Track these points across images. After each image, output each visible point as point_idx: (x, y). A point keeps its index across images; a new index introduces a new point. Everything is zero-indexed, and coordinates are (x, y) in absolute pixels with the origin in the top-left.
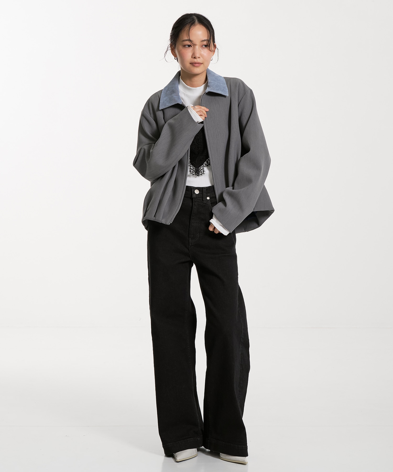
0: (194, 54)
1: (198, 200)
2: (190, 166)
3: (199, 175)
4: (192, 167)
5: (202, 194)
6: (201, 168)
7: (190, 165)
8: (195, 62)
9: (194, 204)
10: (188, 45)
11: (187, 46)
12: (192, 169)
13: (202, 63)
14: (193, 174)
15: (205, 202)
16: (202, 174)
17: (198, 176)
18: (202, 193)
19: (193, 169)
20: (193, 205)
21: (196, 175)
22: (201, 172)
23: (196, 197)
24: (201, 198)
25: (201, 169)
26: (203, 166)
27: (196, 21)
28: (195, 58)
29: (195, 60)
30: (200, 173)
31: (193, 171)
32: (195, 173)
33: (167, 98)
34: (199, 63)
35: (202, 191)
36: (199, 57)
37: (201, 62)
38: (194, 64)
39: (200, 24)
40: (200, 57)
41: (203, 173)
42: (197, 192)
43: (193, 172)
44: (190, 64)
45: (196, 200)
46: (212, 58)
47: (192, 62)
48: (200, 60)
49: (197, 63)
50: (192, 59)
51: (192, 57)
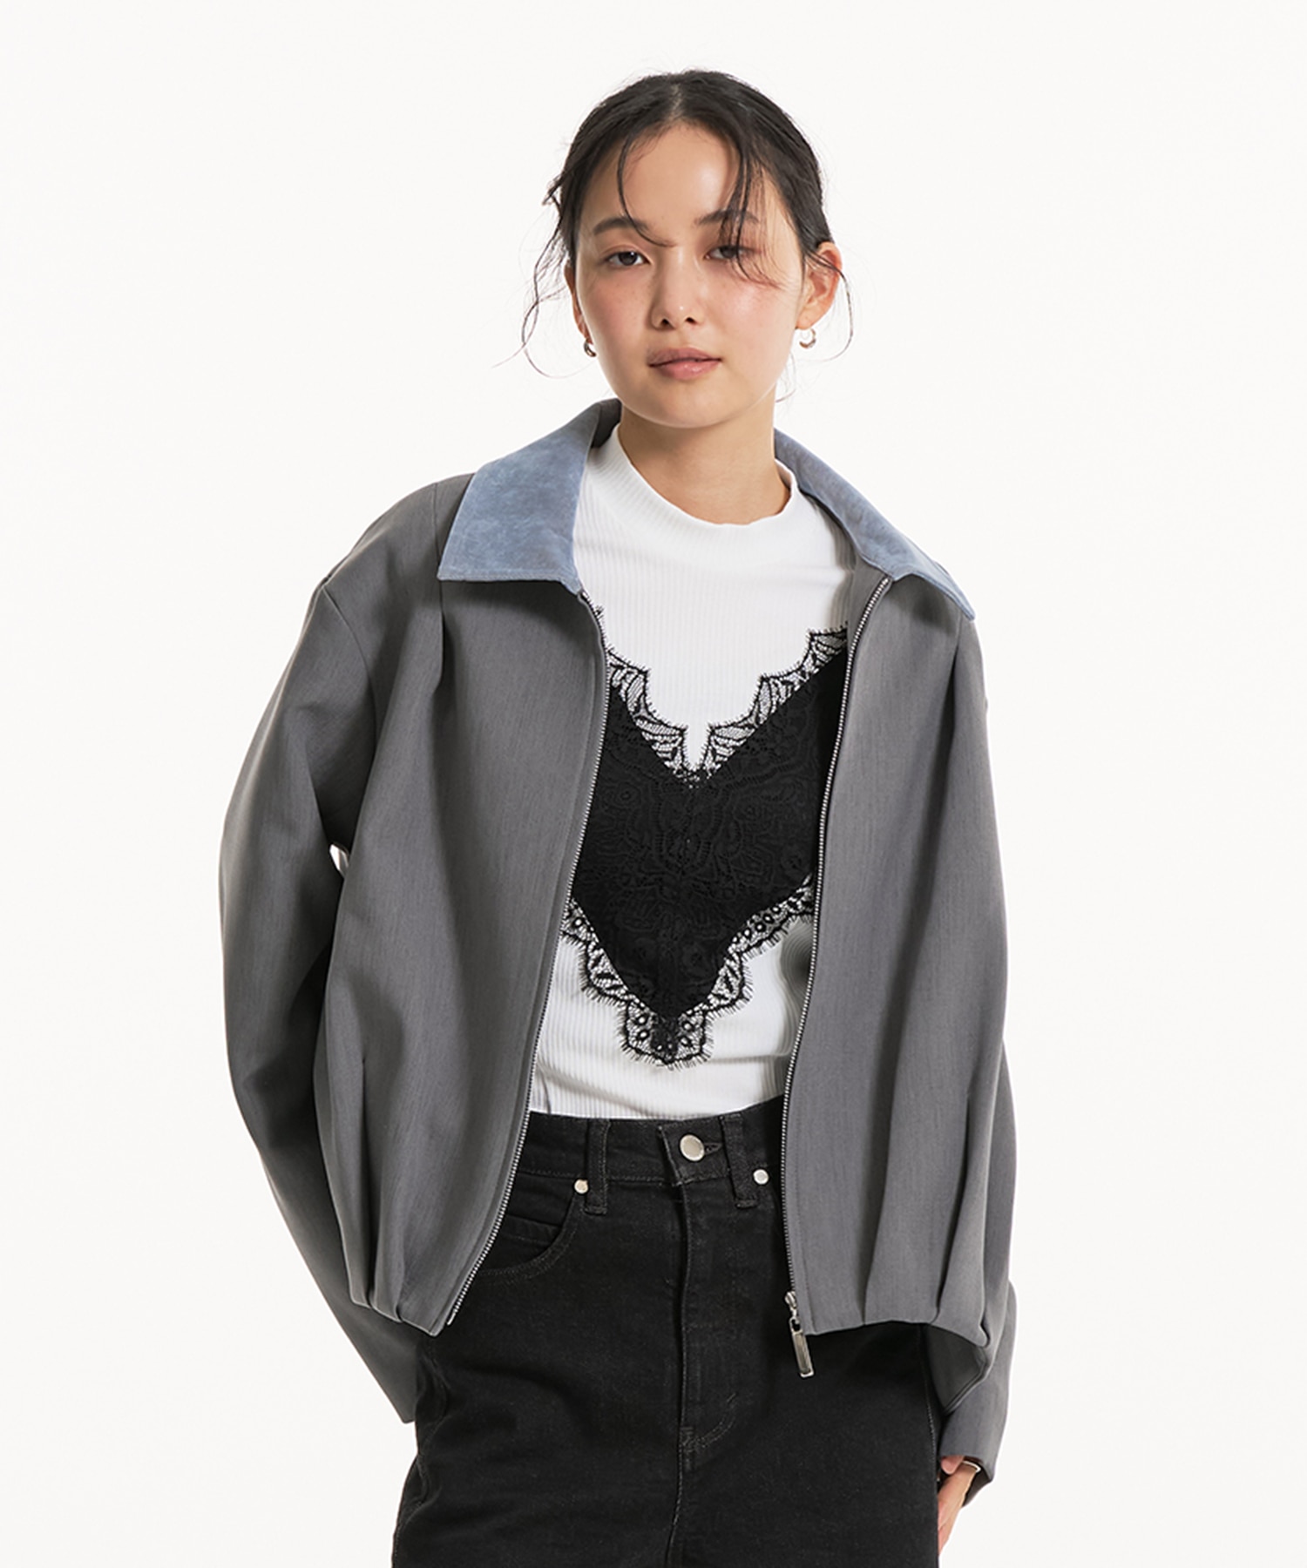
0: (656, 303)
1: (708, 1199)
2: (628, 1003)
3: (671, 1061)
4: (639, 1006)
5: (721, 1159)
6: (693, 1020)
7: (627, 993)
8: (670, 351)
9: (694, 1224)
12: (636, 1022)
13: (719, 360)
14: (638, 1051)
15: (752, 1203)
16: (689, 1057)
17: (666, 1063)
18: (724, 1148)
19: (642, 1020)
20: (690, 1232)
21: (657, 1057)
22: (689, 1041)
23: (698, 1182)
24: (725, 1186)
25: (687, 1026)
26: (705, 1007)
28: (666, 324)
29: (672, 340)
30: (682, 1051)
31: (643, 1035)
32: (653, 1045)
33: (496, 523)
34: (696, 359)
35: (723, 1141)
36: (690, 320)
37: (712, 351)
38: (670, 367)
40: (698, 315)
41: (701, 1052)
42: (692, 1149)
43: (638, 1038)
44: (652, 366)
45: (697, 1200)
46: (814, 333)
47: (655, 355)
48: (702, 339)
49: (685, 356)
50: (654, 335)
51: (649, 323)
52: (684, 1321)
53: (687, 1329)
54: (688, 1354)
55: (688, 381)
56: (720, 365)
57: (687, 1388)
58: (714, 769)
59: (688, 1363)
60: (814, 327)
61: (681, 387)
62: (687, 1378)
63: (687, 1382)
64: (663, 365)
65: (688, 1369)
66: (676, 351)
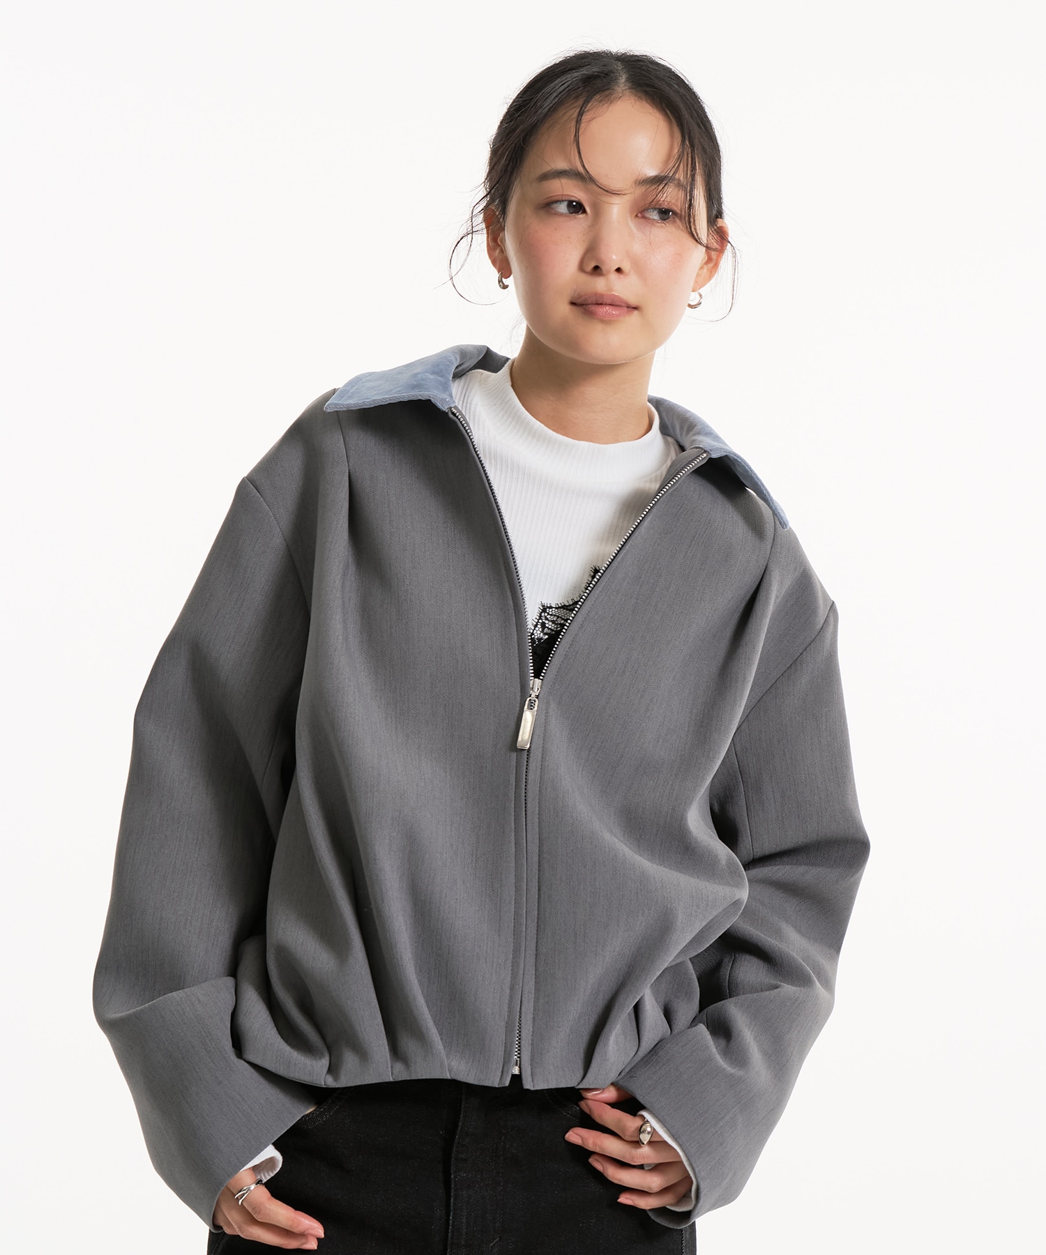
0: (592, 249)
8: (596, 294)
10: (570, 203)
11: (563, 208)
13: (635, 308)
27: (623, 79)
28: (597, 270)
29: (599, 285)
34: (616, 304)
36: (619, 270)
37: (632, 300)
38: (593, 308)
39: (640, 98)
40: (626, 266)
44: (573, 303)
46: (700, 295)
47: (580, 297)
48: (623, 288)
49: (609, 301)
50: (583, 278)
51: (581, 268)
52: (453, 1169)
53: (455, 1177)
54: (454, 1200)
55: (606, 321)
56: (636, 312)
57: (453, 1231)
58: (542, 639)
59: (454, 1209)
60: (701, 291)
61: (599, 327)
62: (453, 1222)
63: (453, 1227)
64: (584, 305)
65: (454, 1214)
66: (602, 296)
